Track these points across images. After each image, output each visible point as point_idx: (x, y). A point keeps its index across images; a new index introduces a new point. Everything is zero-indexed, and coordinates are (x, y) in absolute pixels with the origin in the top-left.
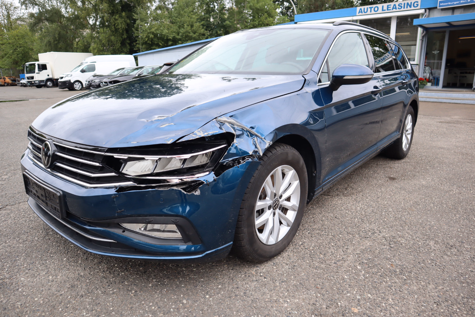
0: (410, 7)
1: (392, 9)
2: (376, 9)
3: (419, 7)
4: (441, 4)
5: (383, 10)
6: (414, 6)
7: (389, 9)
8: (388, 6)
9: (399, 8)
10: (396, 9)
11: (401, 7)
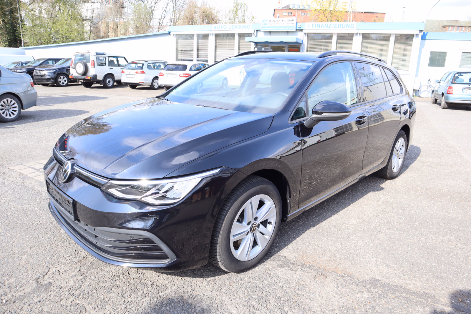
0: (246, 28)
1: (235, 28)
2: (225, 27)
3: (250, 29)
4: (263, 29)
5: (229, 28)
6: (248, 28)
7: (233, 28)
8: (232, 26)
9: (239, 28)
10: (237, 28)
11: (240, 27)
